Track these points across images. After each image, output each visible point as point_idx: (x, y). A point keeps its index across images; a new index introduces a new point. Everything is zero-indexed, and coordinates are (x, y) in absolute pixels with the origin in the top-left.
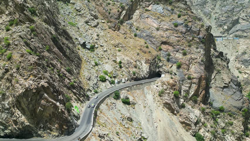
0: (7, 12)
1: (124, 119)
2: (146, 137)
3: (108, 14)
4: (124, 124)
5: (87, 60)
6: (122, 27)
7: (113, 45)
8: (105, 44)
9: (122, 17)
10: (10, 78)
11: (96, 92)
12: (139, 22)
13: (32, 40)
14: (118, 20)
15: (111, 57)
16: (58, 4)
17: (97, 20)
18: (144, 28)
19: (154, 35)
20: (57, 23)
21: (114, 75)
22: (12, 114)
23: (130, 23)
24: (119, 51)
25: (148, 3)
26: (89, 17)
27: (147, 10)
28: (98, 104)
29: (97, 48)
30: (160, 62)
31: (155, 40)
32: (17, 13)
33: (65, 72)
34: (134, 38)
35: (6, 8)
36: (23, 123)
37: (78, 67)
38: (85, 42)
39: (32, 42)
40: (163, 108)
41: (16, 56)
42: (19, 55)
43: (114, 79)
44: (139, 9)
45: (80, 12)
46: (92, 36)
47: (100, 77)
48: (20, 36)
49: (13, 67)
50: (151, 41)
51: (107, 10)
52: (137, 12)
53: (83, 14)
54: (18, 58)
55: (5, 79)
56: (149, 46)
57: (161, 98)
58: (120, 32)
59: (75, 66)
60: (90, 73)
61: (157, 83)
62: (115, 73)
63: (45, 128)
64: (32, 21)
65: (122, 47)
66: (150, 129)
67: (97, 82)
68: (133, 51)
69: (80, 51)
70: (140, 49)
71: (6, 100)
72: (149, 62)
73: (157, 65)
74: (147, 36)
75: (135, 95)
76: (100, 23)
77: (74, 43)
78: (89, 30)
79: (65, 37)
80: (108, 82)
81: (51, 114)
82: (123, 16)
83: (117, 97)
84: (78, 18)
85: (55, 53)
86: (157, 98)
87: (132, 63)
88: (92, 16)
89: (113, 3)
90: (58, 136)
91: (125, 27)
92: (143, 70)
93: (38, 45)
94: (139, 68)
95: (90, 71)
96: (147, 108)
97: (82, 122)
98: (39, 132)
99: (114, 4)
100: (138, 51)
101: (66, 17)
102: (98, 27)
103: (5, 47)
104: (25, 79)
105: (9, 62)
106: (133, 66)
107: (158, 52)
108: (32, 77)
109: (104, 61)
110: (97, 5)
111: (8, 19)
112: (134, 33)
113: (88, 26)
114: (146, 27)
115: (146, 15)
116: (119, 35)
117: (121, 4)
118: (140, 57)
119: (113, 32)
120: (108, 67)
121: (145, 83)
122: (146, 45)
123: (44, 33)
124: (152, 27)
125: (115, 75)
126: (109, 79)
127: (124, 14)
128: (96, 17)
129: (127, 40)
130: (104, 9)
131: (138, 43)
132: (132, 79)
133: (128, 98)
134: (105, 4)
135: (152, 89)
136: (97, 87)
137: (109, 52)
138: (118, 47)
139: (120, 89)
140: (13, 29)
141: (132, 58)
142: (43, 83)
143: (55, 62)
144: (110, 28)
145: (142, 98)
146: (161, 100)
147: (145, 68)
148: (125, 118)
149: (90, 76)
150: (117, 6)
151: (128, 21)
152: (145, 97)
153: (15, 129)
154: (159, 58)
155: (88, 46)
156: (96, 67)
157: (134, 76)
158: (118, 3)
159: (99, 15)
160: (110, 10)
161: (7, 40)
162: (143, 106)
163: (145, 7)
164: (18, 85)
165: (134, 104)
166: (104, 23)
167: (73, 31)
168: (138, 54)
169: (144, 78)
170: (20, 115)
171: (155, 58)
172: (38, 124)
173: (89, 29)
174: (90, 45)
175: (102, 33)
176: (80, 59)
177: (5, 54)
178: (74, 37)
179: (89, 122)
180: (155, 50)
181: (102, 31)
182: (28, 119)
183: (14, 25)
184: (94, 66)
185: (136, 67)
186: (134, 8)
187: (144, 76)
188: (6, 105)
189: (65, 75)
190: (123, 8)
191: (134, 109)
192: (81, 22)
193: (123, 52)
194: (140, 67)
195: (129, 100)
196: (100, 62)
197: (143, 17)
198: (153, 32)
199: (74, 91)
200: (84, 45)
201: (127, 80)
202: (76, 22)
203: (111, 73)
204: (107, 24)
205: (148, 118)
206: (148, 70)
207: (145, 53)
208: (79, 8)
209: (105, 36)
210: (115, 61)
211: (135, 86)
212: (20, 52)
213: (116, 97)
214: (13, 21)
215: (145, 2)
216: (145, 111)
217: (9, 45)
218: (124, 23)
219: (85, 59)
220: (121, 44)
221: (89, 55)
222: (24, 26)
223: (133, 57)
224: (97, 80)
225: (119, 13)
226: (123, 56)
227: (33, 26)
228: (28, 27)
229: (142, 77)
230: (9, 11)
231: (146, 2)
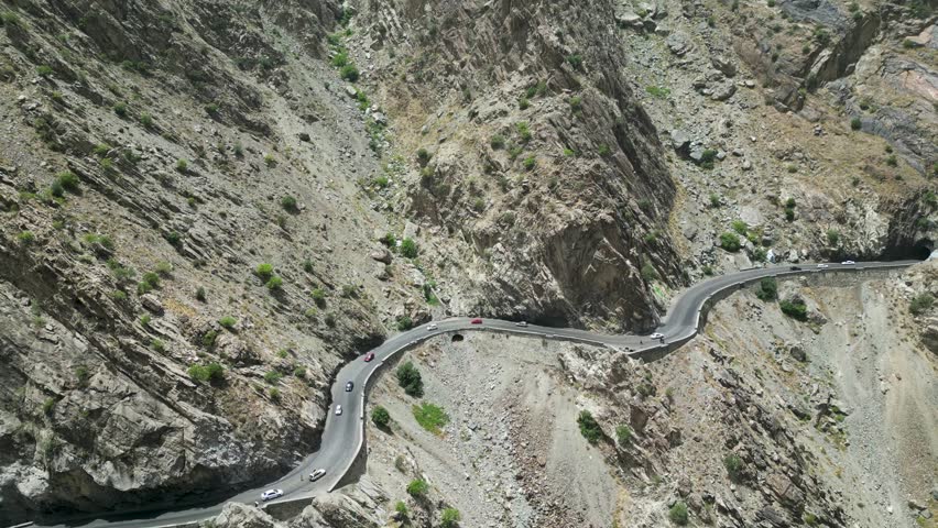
0: (522, 67)
1: (780, 349)
2: (843, 410)
3: (769, 61)
4: (779, 360)
5: (689, 189)
6: (811, 100)
7: (773, 153)
8: (747, 150)
9: (814, 70)
10: (535, 203)
11: (709, 273)
12: (878, 84)
13: (573, 129)
14: (802, 80)
15: (761, 186)
16: (621, 37)
17: (731, 80)
18: (889, 104)
19: (922, 125)
20: (624, 91)
21: (764, 237)
22: (534, 273)
23: (843, 87)
24: (792, 171)
25: (918, 21)
26: (707, 70)
27: (910, 46)
28: (713, 297)
29: (722, 160)
30: (932, 212)
31: (923, 140)
32: (544, 69)
33: (637, 210)
34: (847, 135)
35: (521, 56)
36: (552, 293)
37: (666, 204)
38: (689, 143)
39: (573, 133)
40: (919, 346)
41: (545, 162)
42: (551, 160)
43: (762, 248)
44: (880, 42)
45: (681, 56)
46: (711, 125)
47: (722, 238)
48: (551, 122)
49: (538, 184)
50: (910, 145)
51: (766, 48)
52: (875, 51)
53: (691, 63)
54: (549, 165)
55: (523, 205)
56: (901, 159)
57: (917, 319)
58: (802, 116)
59: (659, 200)
60: (697, 224)
61: (911, 275)
62: (768, 232)
63: (593, 312)
64: (575, 86)
65: (804, 160)
66: (862, 393)
67: (712, 250)
68: (840, 174)
69: (673, 165)
70: (866, 169)
71: (524, 246)
72: (892, 207)
73: (922, 221)
74: (899, 127)
75: (826, 300)
76: (740, 88)
77: (659, 144)
78: (702, 110)
79: (640, 125)
80: (743, 255)
81: (612, 281)
82: (820, 65)
83: (768, 293)
84: (675, 74)
85: (617, 163)
86: (900, 318)
87: (831, 207)
88: (716, 67)
89: (791, 25)
90: (619, 332)
91: (822, 101)
92: (867, 231)
93: (584, 141)
94: (852, 225)
95: (697, 219)
96: (862, 338)
97: (672, 321)
98: (582, 319)
99: (796, 28)
100: (857, 174)
101: (643, 71)
102: (732, 99)
103: (520, 143)
104: (567, 205)
105: (529, 173)
106: (832, 217)
107: (930, 178)
108: (580, 202)
109: (740, 197)
110: (738, 34)
111: (524, 83)
112: (851, 119)
113: (701, 99)
114: (897, 100)
115: (904, 60)
116: (797, 123)
117: (818, 28)
118: (863, 192)
119: (779, 114)
120: (750, 215)
121: (866, 269)
122: (888, 156)
123: (598, 113)
124: (920, 100)
125: (768, 238)
126: (750, 245)
127: (823, 60)
128: (729, 71)
129: (822, 140)
130: (758, 45)
131: (861, 148)
132: (824, 254)
133: (802, 303)
134: (764, 30)
135: (890, 289)
136: (713, 262)
137: (758, 172)
138: (789, 160)
139: (778, 276)
140: (536, 104)
141: (831, 194)
142: (603, 214)
143: (615, 183)
144: (768, 103)
145: (848, 311)
146: (915, 326)
147: (874, 226)
148: (786, 349)
149: (694, 230)
150: (803, 35)
151: (838, 81)
152: (860, 308)
153: (536, 302)
154: (930, 199)
155: (697, 154)
156: (714, 210)
157: (830, 246)
158: (807, 26)
159: (739, 65)
160: (779, 47)
161: (523, 128)
162: (850, 332)
163: (903, 36)
164: (554, 216)
165: (819, 322)
166: (752, 87)
167: (658, 111)
168: (856, 183)
169: (867, 256)
170: (550, 276)
171: (917, 197)
172: (580, 301)
173: (705, 107)
174: (703, 149)
175: (742, 119)
176: (671, 185)
177: (520, 157)
178: (660, 128)
179: (688, 321)
180: (922, 172)
181: (743, 114)
182: (563, 288)
183: (536, 96)
184: (709, 207)
185: (841, 220)
186: (862, 39)
187: (867, 249)
188: (525, 255)
189: (638, 214)
190: (823, 41)
191: (817, 333)
192: (681, 86)
193: (805, 175)
194: (858, 222)
195: (803, 307)
196: (726, 198)
197: (891, 67)
198: (920, 116)
199: (655, 255)
200: (684, 151)
201: (807, 257)
202: (668, 88)
203: (757, 230)
204: (762, 92)
205: (859, 365)
206: (883, 233)
207: (882, 179)
208: (681, 46)
209: (753, 126)
210: (774, 200)
211: (829, 275)
212: (551, 153)
213: (763, 293)
214: (536, 86)
215: (908, 18)
216: (852, 347)
217: (527, 139)
218: (822, 87)
219: (685, 186)
220: (800, 151)
221: (697, 179)
222: (559, 97)
223: (837, 191)
224: (715, 244)
225: (805, 57)
226: (803, 187)
227: (577, 97)
228: (566, 101)
229: (860, 252)
230: (526, 64)
231: (913, 17)
